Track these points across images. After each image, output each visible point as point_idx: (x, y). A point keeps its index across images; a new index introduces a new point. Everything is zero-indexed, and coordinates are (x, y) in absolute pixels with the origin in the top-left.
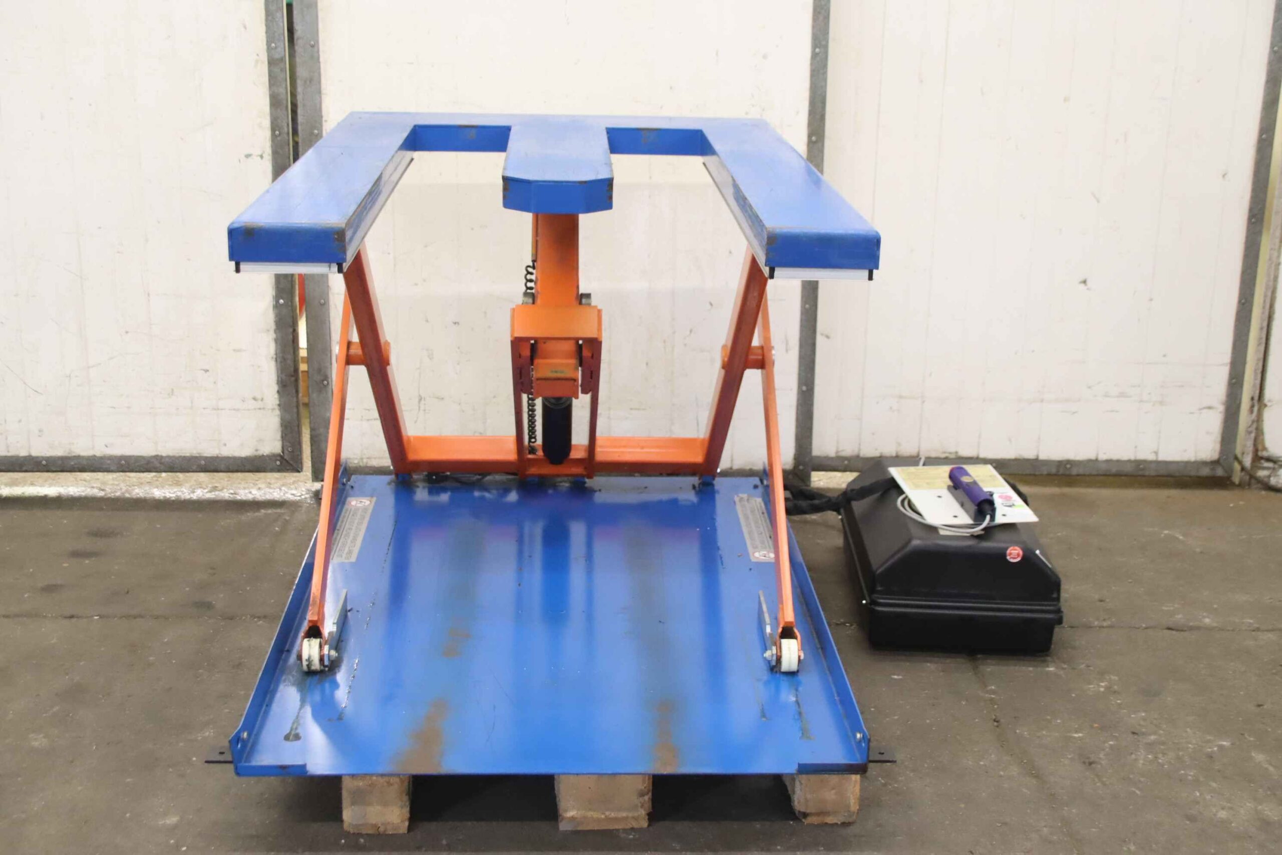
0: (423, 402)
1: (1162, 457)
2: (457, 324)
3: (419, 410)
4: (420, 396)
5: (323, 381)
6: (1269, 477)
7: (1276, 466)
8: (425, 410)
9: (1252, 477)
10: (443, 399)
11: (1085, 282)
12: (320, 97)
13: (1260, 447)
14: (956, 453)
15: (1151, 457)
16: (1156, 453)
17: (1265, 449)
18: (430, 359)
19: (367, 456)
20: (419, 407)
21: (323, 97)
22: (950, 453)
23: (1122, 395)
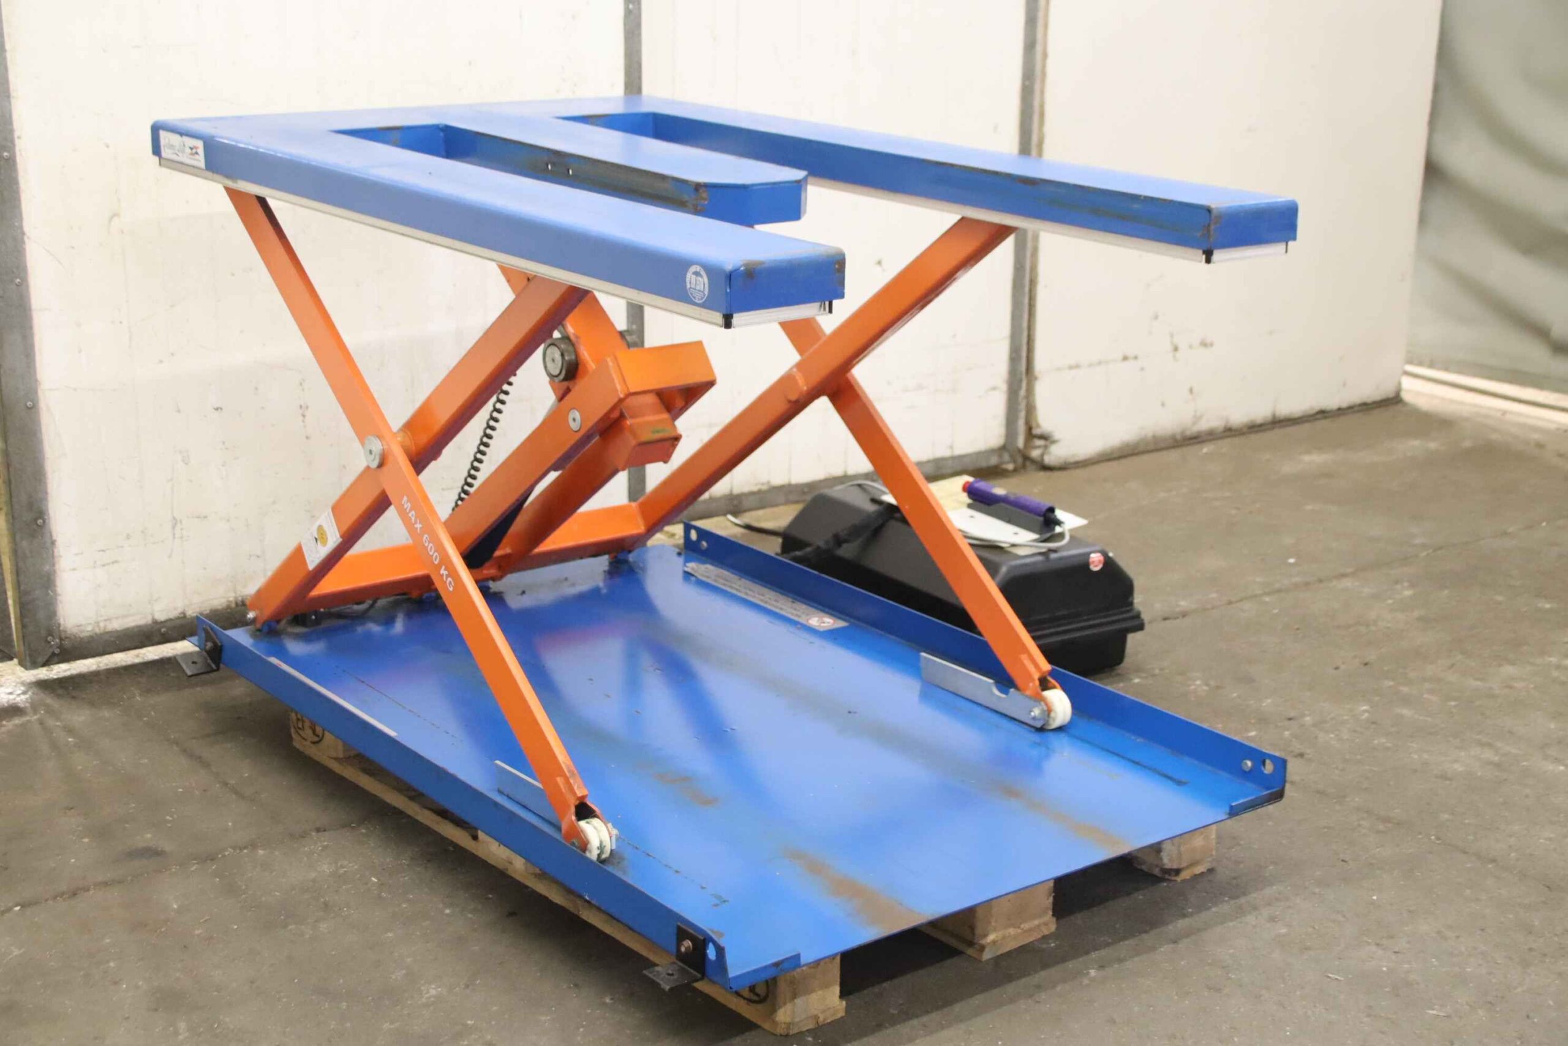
0: (179, 526)
1: (959, 451)
2: (219, 410)
3: (174, 538)
4: (174, 518)
5: (36, 520)
6: (1042, 455)
7: (1048, 443)
8: (182, 538)
9: (1026, 458)
10: (205, 517)
11: (879, 263)
12: (10, 103)
13: (1034, 425)
14: (769, 482)
15: (947, 453)
16: (951, 447)
17: (1038, 426)
18: (186, 464)
19: (106, 618)
20: (174, 534)
21: (13, 101)
22: (763, 484)
23: (920, 387)
